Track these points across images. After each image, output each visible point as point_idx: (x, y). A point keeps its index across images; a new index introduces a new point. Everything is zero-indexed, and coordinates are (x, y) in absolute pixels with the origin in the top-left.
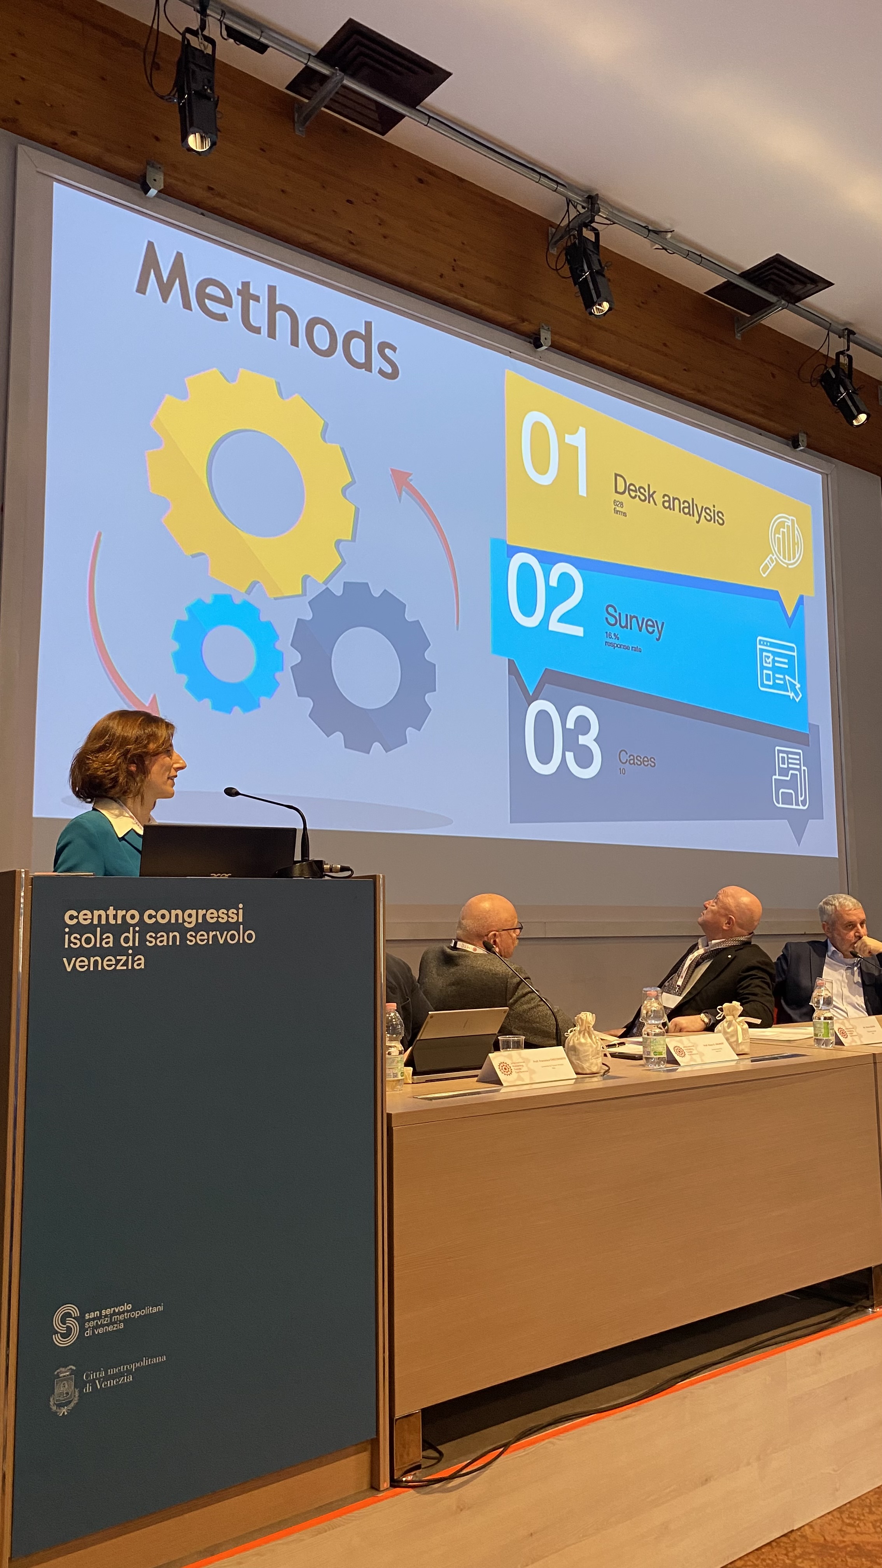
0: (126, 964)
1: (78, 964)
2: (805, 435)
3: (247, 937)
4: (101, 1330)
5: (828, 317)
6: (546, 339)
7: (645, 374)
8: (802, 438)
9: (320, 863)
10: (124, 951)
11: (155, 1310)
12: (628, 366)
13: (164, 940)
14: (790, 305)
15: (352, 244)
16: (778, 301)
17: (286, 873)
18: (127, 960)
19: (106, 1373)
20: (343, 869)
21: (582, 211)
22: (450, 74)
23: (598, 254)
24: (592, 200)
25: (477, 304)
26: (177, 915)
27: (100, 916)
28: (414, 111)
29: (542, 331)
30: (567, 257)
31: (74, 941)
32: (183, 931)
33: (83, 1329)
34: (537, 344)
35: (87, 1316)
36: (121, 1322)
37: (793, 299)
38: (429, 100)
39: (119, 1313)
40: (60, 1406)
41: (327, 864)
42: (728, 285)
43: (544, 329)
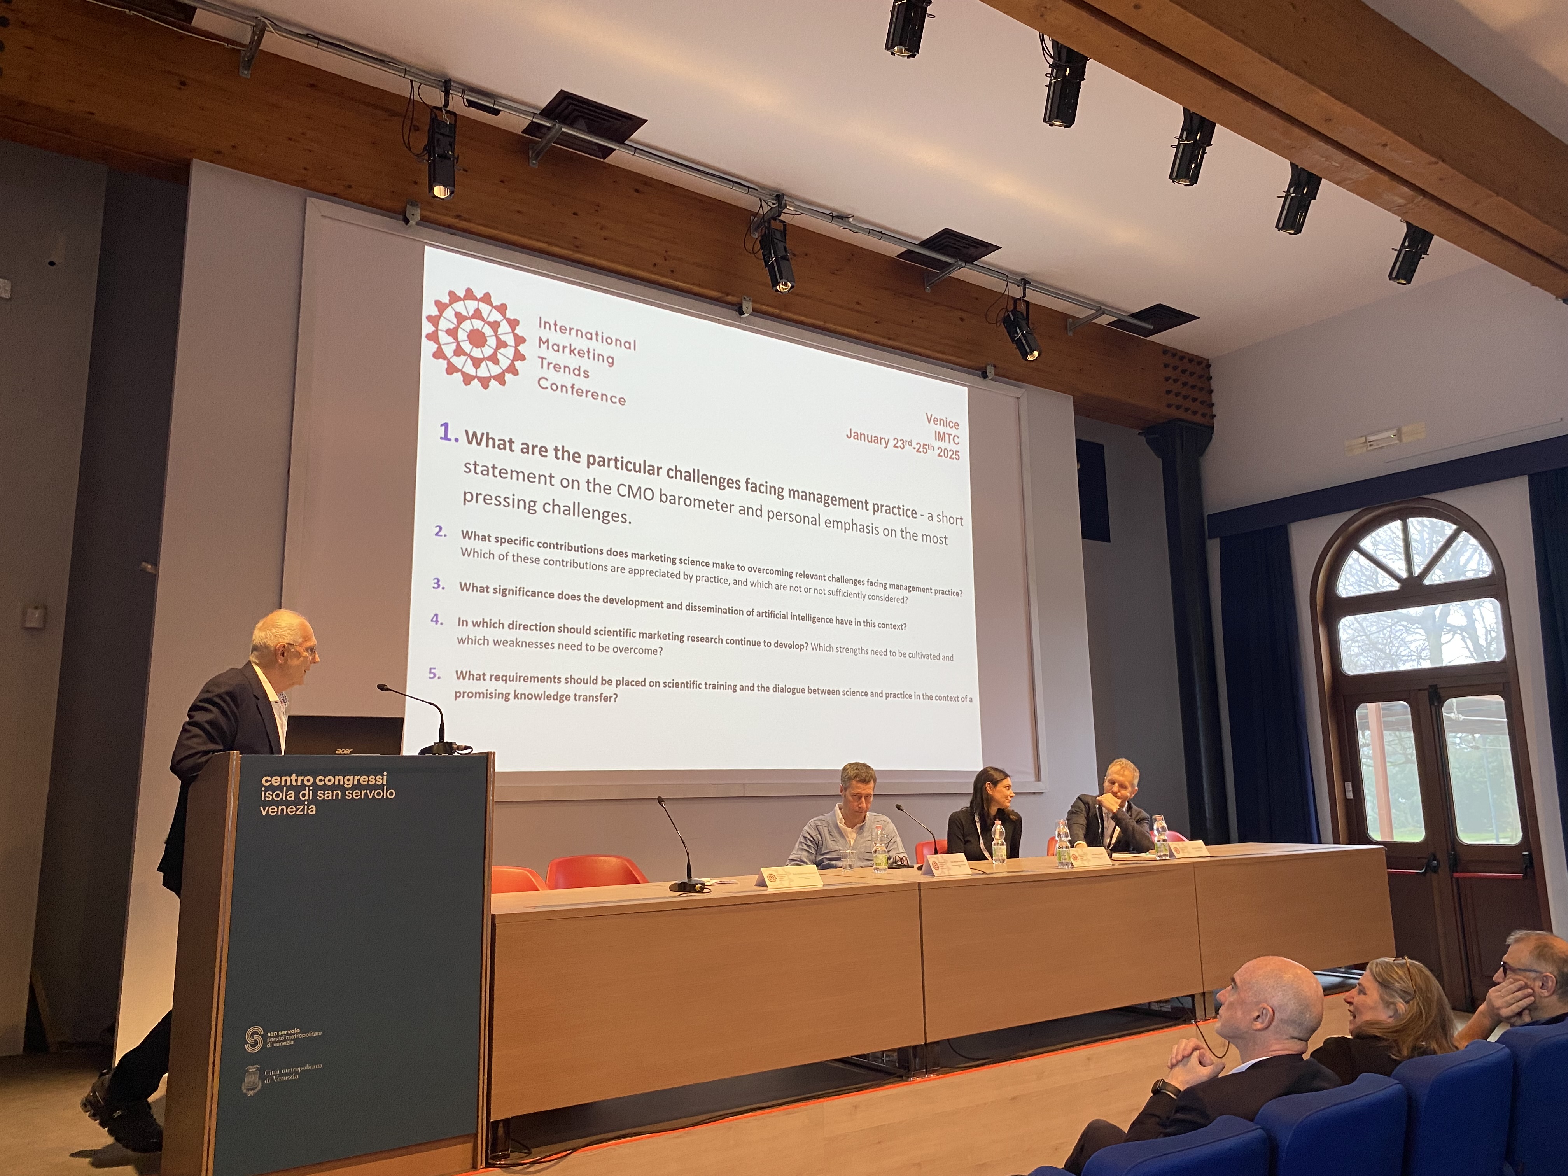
0: (303, 810)
1: (270, 811)
2: (993, 367)
3: (391, 794)
4: (278, 1044)
5: (1005, 271)
6: (747, 307)
7: (839, 329)
8: (990, 370)
9: (451, 744)
10: (302, 803)
11: (316, 1034)
12: (822, 323)
13: (329, 795)
14: (968, 265)
15: (577, 247)
16: (957, 262)
18: (304, 808)
19: (281, 1072)
20: (467, 748)
21: (774, 206)
22: (646, 121)
23: (785, 242)
24: (780, 198)
25: (686, 284)
26: (339, 780)
27: (286, 781)
28: (621, 145)
29: (744, 301)
30: (760, 244)
31: (269, 796)
32: (343, 789)
33: (265, 1043)
34: (741, 313)
35: (269, 1035)
36: (292, 1040)
37: (970, 259)
38: (635, 136)
39: (291, 1034)
40: (248, 1090)
41: (459, 744)
42: (911, 251)
43: (746, 299)
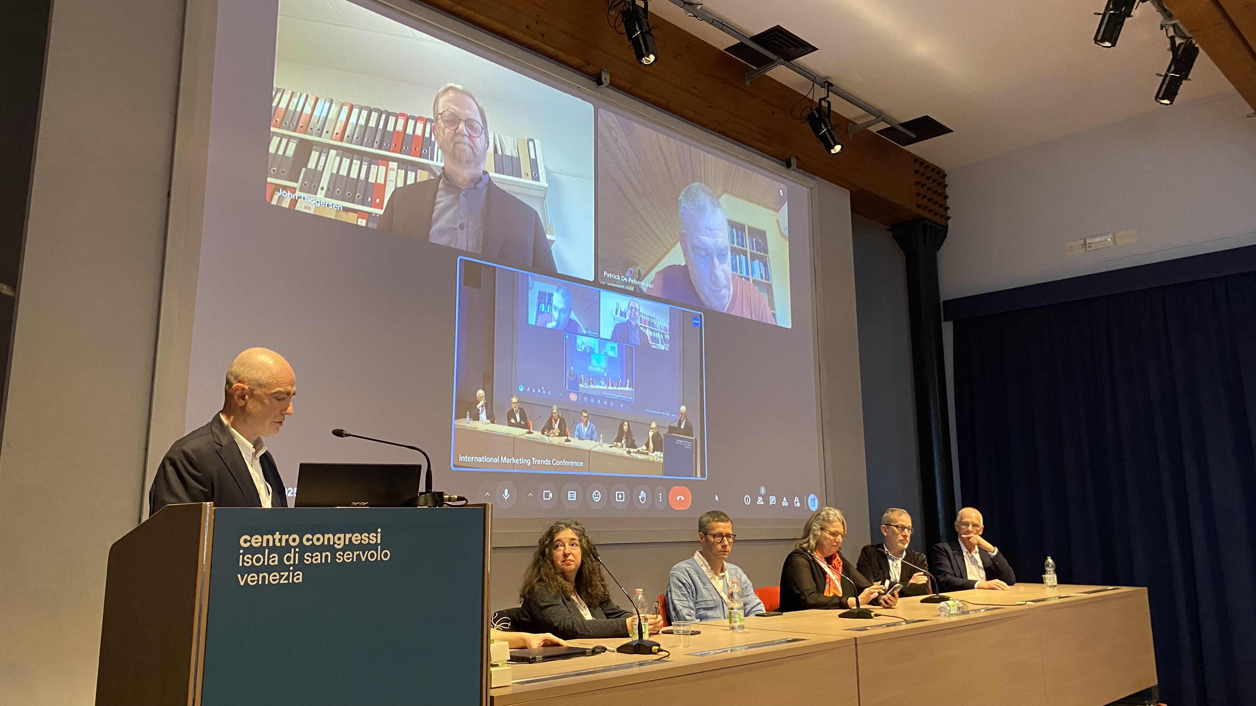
0: (287, 578)
1: (249, 579)
2: (796, 160)
3: (383, 555)
5: (813, 73)
6: (606, 79)
7: (679, 109)
8: (794, 161)
9: (441, 494)
12: (666, 102)
13: (318, 558)
14: (787, 62)
16: (778, 59)
17: (413, 502)
18: (289, 575)
20: (460, 499)
23: (646, 18)
25: (554, 50)
26: (329, 539)
27: (268, 540)
29: (603, 72)
30: (623, 19)
31: (247, 561)
32: (333, 551)
34: (599, 83)
37: (788, 58)
41: (446, 495)
42: (741, 45)
43: (604, 71)
